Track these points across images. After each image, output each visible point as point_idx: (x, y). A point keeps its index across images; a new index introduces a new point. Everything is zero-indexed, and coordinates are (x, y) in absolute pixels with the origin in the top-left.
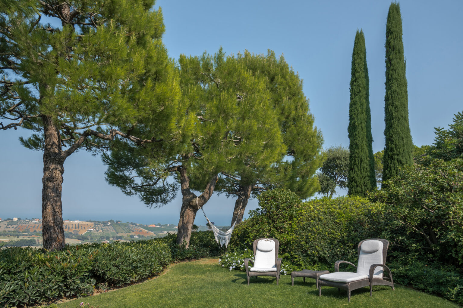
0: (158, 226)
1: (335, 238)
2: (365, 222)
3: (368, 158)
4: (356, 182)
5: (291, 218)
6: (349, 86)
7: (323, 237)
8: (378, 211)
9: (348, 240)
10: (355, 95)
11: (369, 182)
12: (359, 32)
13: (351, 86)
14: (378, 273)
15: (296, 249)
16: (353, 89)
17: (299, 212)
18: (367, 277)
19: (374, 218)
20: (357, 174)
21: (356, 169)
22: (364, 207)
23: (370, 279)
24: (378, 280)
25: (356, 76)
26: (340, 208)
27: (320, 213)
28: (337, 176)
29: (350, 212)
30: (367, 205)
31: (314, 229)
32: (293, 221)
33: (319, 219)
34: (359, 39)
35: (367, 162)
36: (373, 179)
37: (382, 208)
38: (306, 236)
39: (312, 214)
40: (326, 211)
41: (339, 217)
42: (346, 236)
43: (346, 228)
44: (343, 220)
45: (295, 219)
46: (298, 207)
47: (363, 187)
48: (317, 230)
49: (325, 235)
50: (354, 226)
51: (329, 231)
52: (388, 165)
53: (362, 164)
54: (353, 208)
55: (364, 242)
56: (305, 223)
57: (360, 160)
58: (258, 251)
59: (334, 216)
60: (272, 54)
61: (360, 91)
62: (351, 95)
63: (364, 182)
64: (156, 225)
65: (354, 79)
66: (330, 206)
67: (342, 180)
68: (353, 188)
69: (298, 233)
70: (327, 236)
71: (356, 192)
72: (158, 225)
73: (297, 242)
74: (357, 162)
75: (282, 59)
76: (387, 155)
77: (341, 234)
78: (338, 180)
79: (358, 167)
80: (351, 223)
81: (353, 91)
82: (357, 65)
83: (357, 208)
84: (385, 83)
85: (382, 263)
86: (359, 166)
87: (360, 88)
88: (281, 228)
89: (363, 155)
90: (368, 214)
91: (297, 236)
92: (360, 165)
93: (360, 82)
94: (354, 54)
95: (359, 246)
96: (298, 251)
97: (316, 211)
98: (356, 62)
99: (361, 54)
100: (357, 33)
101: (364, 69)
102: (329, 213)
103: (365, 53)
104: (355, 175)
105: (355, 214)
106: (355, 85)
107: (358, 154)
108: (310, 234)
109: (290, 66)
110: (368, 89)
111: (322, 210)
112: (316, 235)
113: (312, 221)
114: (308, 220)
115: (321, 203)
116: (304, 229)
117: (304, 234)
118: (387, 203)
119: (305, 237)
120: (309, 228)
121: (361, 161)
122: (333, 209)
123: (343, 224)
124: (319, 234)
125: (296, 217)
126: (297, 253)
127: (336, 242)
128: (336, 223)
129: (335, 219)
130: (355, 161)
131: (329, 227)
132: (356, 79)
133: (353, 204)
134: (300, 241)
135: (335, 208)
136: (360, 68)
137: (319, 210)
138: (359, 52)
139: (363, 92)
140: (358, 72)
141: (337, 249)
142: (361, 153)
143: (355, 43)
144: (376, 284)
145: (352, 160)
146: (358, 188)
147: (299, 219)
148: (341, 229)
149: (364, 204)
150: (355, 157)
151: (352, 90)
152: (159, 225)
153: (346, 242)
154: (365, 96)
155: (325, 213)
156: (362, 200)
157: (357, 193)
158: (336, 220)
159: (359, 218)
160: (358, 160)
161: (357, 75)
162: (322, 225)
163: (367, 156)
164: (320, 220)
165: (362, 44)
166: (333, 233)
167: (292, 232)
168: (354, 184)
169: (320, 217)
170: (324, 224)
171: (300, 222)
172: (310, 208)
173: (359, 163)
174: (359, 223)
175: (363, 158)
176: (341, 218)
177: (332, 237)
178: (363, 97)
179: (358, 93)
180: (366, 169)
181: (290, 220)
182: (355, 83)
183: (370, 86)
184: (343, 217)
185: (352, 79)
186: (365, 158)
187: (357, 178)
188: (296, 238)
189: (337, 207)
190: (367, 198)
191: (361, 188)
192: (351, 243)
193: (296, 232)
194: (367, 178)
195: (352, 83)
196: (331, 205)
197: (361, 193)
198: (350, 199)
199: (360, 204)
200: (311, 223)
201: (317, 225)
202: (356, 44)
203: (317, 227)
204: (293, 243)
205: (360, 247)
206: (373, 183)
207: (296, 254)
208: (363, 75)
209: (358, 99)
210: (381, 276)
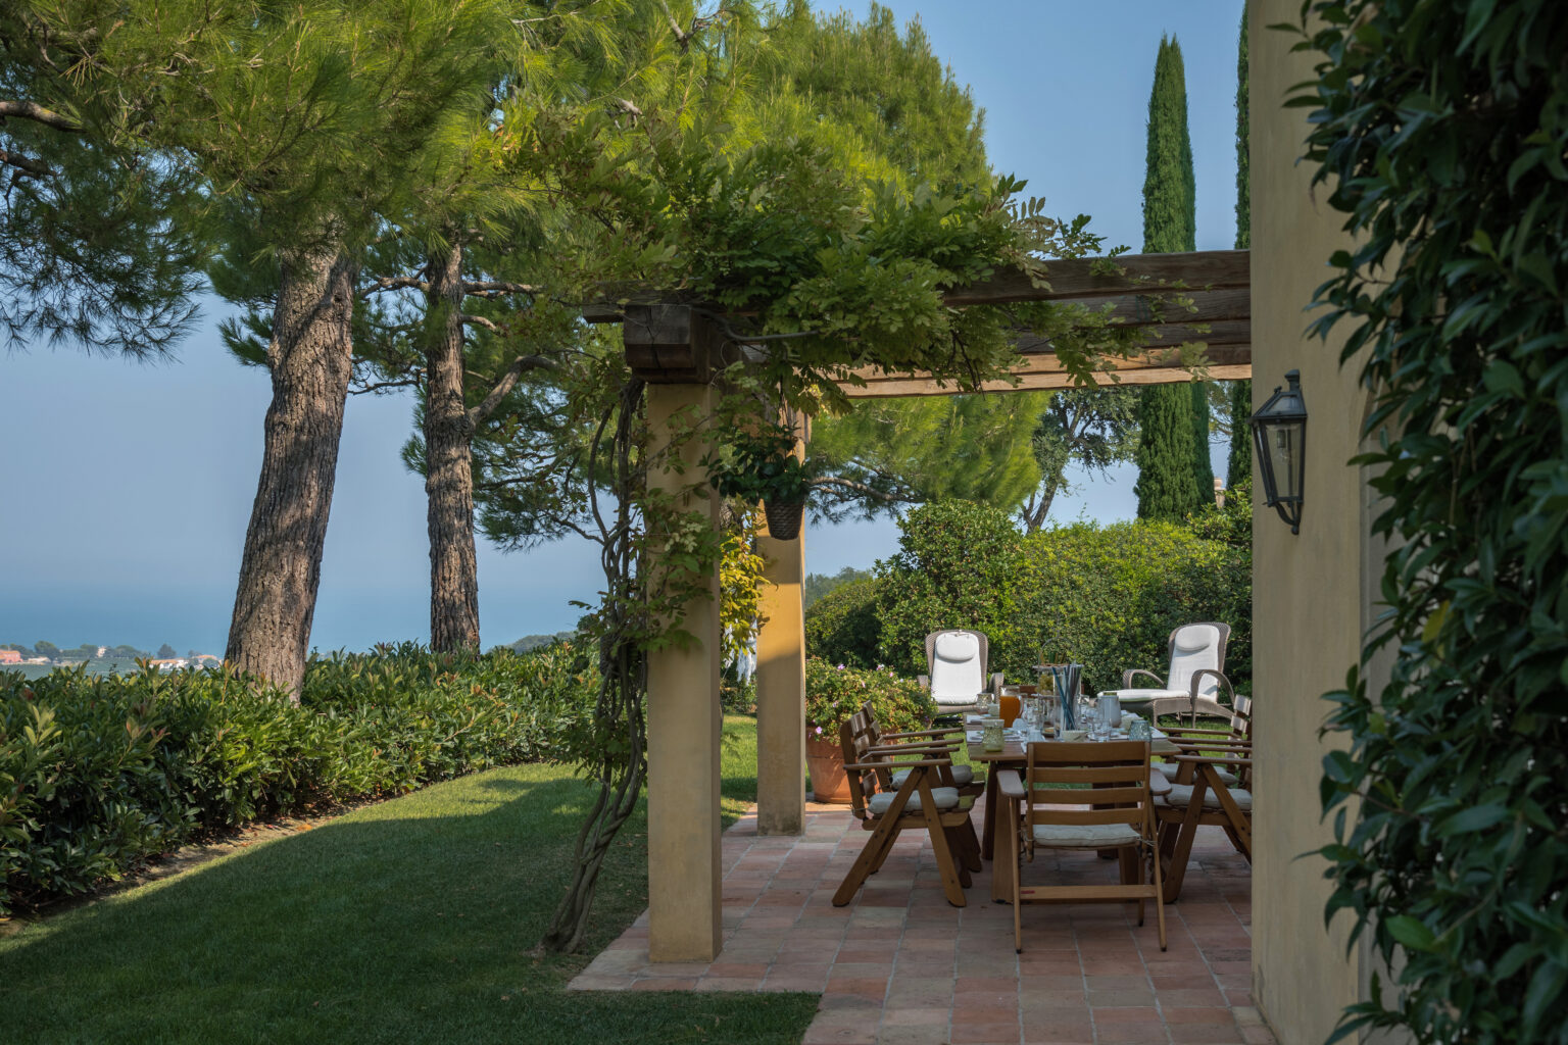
0: (40, 660)
1: (1113, 631)
2: (1184, 590)
3: (1192, 413)
4: (1160, 481)
5: (997, 582)
6: (1142, 199)
7: (1085, 629)
8: (1212, 562)
9: (1144, 634)
10: (1158, 229)
11: (1192, 482)
12: (1169, 42)
13: (1147, 200)
14: (1208, 692)
15: (1015, 662)
16: (1151, 209)
17: (1018, 565)
18: (1188, 694)
19: (1205, 580)
20: (1163, 457)
21: (1160, 442)
22: (1180, 553)
23: (1193, 699)
24: (1206, 704)
25: (1162, 174)
26: (1122, 555)
27: (1073, 568)
28: (1070, 418)
29: (1148, 564)
30: (1188, 546)
31: (1062, 609)
32: (1003, 590)
33: (1072, 582)
34: (1169, 62)
35: (1190, 423)
36: (1204, 473)
37: (1219, 555)
38: (1041, 627)
39: (1054, 569)
40: (1090, 562)
41: (1123, 577)
42: (1140, 626)
43: (1139, 606)
44: (1132, 584)
45: (1006, 584)
46: (1012, 550)
47: (1179, 496)
48: (1071, 612)
49: (1089, 623)
50: (1158, 601)
51: (1098, 612)
52: (1242, 437)
53: (1176, 430)
54: (1154, 555)
55: (1181, 631)
56: (1035, 594)
57: (1170, 418)
58: (938, 662)
59: (1108, 574)
60: (883, 20)
61: (1170, 219)
62: (1147, 225)
63: (1182, 481)
64: (25, 654)
65: (1154, 181)
66: (1099, 550)
67: (1090, 430)
68: (1150, 496)
69: (1020, 621)
70: (1095, 626)
71: (1159, 509)
72: (38, 653)
73: (1016, 644)
74: (1162, 422)
75: (916, 34)
76: (1240, 410)
77: (1127, 620)
78: (1077, 432)
79: (1164, 436)
80: (1150, 594)
81: (1153, 215)
82: (1162, 143)
83: (1164, 555)
84: (1236, 207)
85: (1216, 669)
86: (1168, 434)
87: (1172, 211)
88: (972, 608)
89: (1179, 404)
90: (1190, 571)
91: (1019, 629)
92: (1172, 432)
93: (1172, 193)
94: (1154, 107)
95: (1171, 639)
96: (1020, 666)
97: (1063, 563)
98: (1159, 131)
99: (1175, 110)
100: (1164, 43)
101: (1181, 153)
102: (1097, 568)
103: (1185, 108)
104: (1157, 460)
105: (1159, 571)
106: (1159, 199)
107: (1165, 400)
108: (1051, 622)
109: (943, 65)
110: (1192, 212)
111: (1078, 559)
112: (1067, 625)
113: (1055, 589)
114: (1042, 586)
115: (1073, 540)
116: (1036, 609)
117: (1036, 623)
118: (1229, 543)
119: (1038, 630)
120: (1048, 607)
121: (1174, 422)
122: (1107, 558)
123: (1131, 594)
124: (1073, 620)
125: (1009, 579)
126: (1019, 672)
127: (1114, 640)
128: (1114, 592)
129: (1111, 583)
130: (1157, 419)
131: (1098, 604)
132: (1161, 182)
133: (1155, 544)
134: (1026, 642)
135: (1111, 555)
136: (1172, 151)
137: (1069, 561)
138: (1168, 105)
139: (1179, 222)
140: (1166, 163)
141: (1118, 658)
142: (1174, 398)
143: (1158, 75)
144: (1203, 710)
145: (1150, 414)
146: (1165, 498)
147: (1019, 583)
148: (1128, 608)
149: (1182, 544)
150: (1157, 408)
151: (1148, 210)
152: (42, 649)
153: (1139, 639)
154: (1183, 233)
155: (1086, 567)
156: (1175, 534)
157: (1162, 512)
158: (1114, 587)
159: (1170, 580)
160: (1166, 418)
161: (1164, 170)
162: (1079, 600)
163: (1190, 406)
164: (1074, 585)
165: (1176, 81)
166: (1108, 619)
167: (1002, 618)
168: (1155, 486)
169: (1075, 577)
170: (1086, 597)
171: (1022, 590)
172: (1045, 553)
173: (1167, 425)
174: (1170, 592)
175: (1178, 411)
176: (1126, 580)
177: (1107, 629)
178: (1179, 238)
179: (1165, 222)
180: (1188, 443)
181: (994, 585)
182: (1157, 194)
183: (1197, 204)
184: (1131, 577)
185: (1148, 180)
186: (1184, 411)
187: (1162, 468)
188: (1016, 633)
189: (1117, 552)
190: (1188, 529)
191: (1175, 499)
192: (1151, 642)
193: (1013, 617)
194: (1189, 470)
195: (1149, 191)
196: (1101, 546)
197: (1173, 511)
198: (1147, 530)
199: (1171, 544)
200: (1052, 594)
201: (1068, 598)
202: (1160, 79)
203: (1069, 603)
204: (1007, 646)
205: (1174, 641)
206: (1206, 483)
207: (1015, 677)
208: (1178, 173)
209: (1164, 240)
210: (1213, 697)
